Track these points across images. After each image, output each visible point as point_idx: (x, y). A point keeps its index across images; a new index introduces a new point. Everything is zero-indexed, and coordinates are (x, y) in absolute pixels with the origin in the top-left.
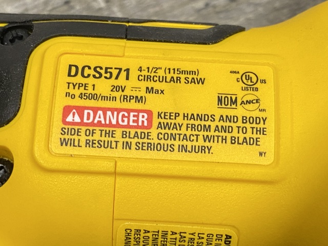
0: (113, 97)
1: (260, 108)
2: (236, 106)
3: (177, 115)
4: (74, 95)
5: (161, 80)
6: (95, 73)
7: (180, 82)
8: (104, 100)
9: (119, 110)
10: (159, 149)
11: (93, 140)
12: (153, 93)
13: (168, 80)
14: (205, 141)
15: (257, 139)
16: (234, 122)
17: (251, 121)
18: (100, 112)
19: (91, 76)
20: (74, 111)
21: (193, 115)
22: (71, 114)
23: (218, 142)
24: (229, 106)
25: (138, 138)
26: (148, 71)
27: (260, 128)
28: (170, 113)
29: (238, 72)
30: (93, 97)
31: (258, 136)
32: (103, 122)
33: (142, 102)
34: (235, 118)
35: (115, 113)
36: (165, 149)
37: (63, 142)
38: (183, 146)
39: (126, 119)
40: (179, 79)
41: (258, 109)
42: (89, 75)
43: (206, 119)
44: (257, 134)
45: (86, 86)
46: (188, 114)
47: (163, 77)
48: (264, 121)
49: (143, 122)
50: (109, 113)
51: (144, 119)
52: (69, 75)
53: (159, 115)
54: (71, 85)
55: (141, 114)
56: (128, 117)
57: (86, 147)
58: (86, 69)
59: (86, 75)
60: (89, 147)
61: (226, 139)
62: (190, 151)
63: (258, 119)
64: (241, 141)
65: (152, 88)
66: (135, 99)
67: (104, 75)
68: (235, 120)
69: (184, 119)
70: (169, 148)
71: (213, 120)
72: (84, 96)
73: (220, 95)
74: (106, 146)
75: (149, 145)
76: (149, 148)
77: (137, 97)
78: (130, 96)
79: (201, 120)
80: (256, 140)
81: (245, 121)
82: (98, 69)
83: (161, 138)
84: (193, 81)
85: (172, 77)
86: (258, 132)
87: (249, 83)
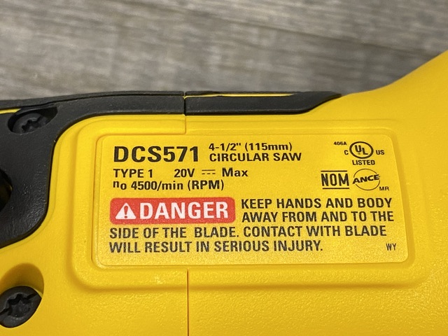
0: (178, 185)
1: (381, 186)
2: (348, 185)
3: (268, 202)
4: (125, 185)
5: (242, 159)
6: (151, 155)
7: (268, 160)
8: (167, 189)
9: (187, 201)
10: (247, 248)
11: (155, 243)
12: (232, 175)
13: (251, 157)
14: (310, 234)
15: (381, 227)
16: (347, 206)
17: (371, 205)
18: (162, 205)
19: (146, 159)
20: (126, 204)
21: (289, 200)
22: (123, 210)
23: (328, 235)
24: (338, 186)
25: (217, 236)
26: (223, 149)
27: (384, 212)
28: (259, 200)
29: (345, 143)
30: (151, 185)
31: (383, 223)
32: (167, 217)
33: (218, 188)
34: (349, 201)
35: (183, 205)
36: (257, 248)
37: (114, 248)
38: (280, 242)
39: (198, 212)
40: (265, 155)
41: (378, 187)
42: (143, 159)
43: (309, 205)
44: (380, 220)
45: (139, 172)
46: (283, 200)
47: (244, 154)
48: (388, 203)
49: (222, 213)
50: (174, 205)
51: (223, 210)
52: (116, 159)
53: (244, 203)
54: (120, 172)
55: (218, 204)
56: (202, 209)
57: (146, 251)
58: (139, 150)
59: (138, 158)
60: (151, 251)
61: (339, 231)
62: (291, 249)
63: (379, 201)
64: (359, 232)
65: (231, 169)
66: (208, 184)
67: (163, 157)
68: (349, 205)
69: (278, 207)
70: (262, 246)
71: (318, 206)
72: (139, 185)
73: (324, 174)
74: (174, 249)
75: (234, 244)
76: (234, 248)
77: (211, 182)
78: (202, 182)
79: (302, 207)
80: (381, 229)
81: (362, 205)
82: (155, 150)
83: (250, 235)
84: (285, 156)
85: (257, 154)
86: (382, 218)
87: (362, 155)
